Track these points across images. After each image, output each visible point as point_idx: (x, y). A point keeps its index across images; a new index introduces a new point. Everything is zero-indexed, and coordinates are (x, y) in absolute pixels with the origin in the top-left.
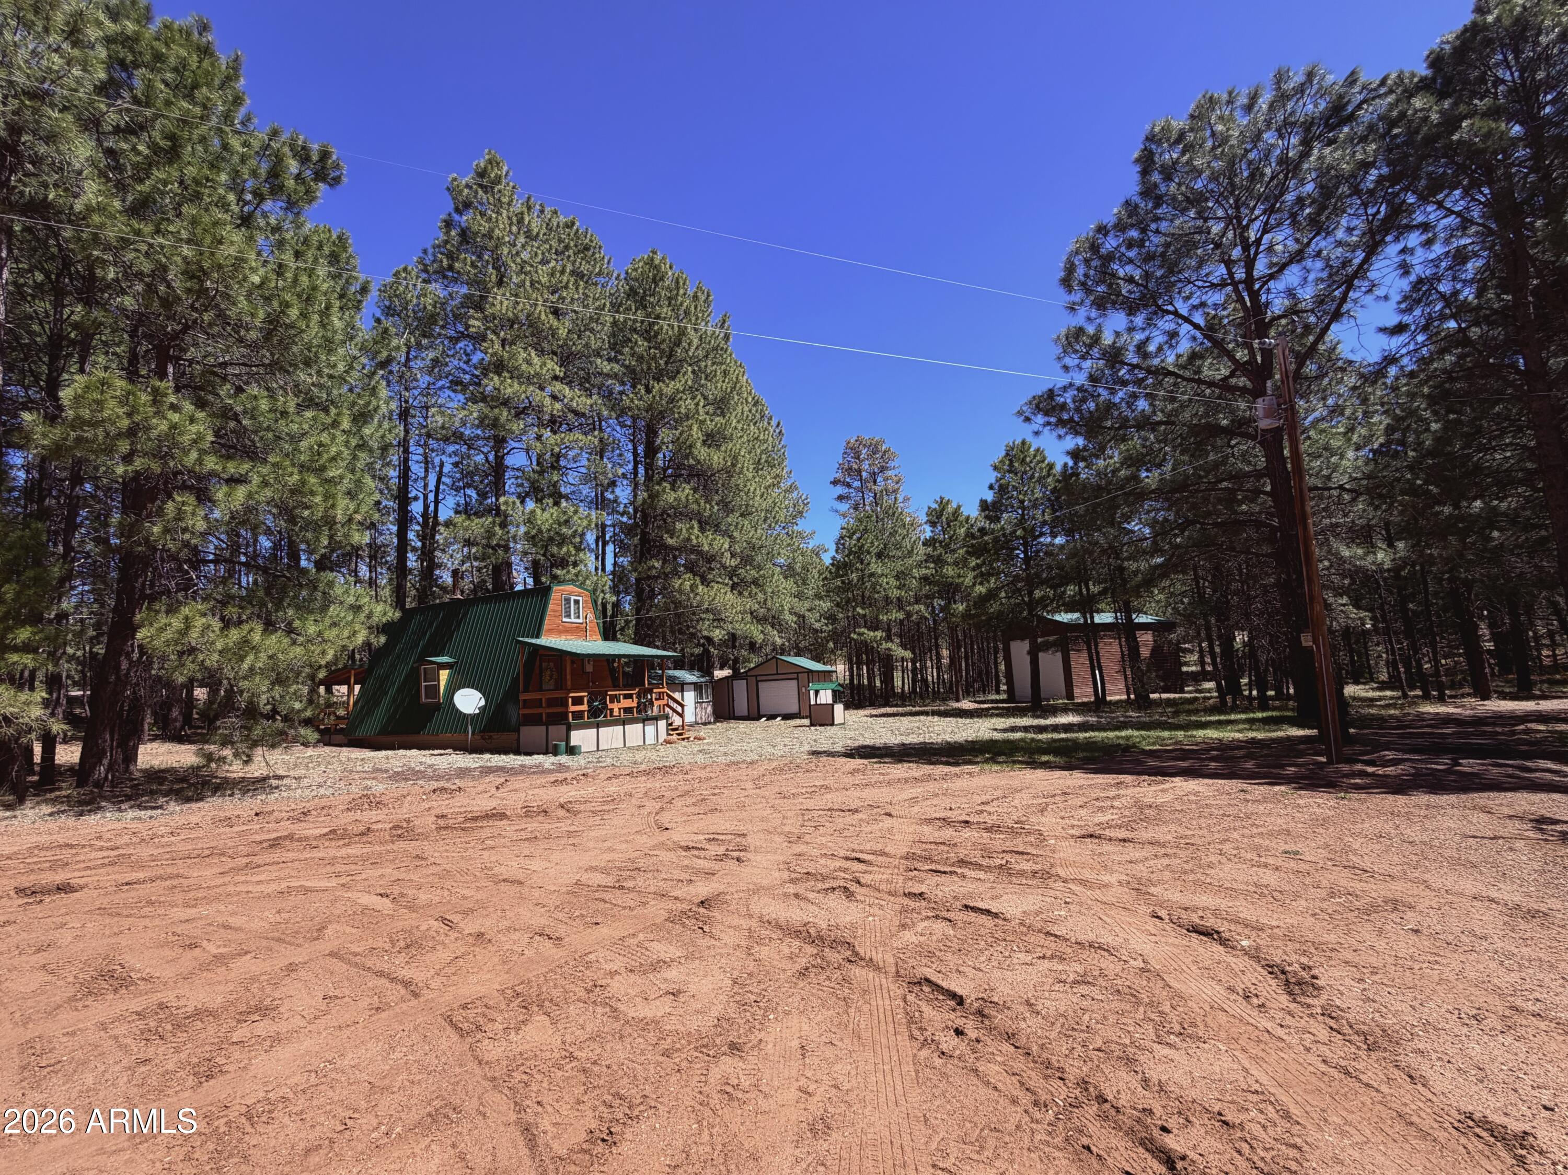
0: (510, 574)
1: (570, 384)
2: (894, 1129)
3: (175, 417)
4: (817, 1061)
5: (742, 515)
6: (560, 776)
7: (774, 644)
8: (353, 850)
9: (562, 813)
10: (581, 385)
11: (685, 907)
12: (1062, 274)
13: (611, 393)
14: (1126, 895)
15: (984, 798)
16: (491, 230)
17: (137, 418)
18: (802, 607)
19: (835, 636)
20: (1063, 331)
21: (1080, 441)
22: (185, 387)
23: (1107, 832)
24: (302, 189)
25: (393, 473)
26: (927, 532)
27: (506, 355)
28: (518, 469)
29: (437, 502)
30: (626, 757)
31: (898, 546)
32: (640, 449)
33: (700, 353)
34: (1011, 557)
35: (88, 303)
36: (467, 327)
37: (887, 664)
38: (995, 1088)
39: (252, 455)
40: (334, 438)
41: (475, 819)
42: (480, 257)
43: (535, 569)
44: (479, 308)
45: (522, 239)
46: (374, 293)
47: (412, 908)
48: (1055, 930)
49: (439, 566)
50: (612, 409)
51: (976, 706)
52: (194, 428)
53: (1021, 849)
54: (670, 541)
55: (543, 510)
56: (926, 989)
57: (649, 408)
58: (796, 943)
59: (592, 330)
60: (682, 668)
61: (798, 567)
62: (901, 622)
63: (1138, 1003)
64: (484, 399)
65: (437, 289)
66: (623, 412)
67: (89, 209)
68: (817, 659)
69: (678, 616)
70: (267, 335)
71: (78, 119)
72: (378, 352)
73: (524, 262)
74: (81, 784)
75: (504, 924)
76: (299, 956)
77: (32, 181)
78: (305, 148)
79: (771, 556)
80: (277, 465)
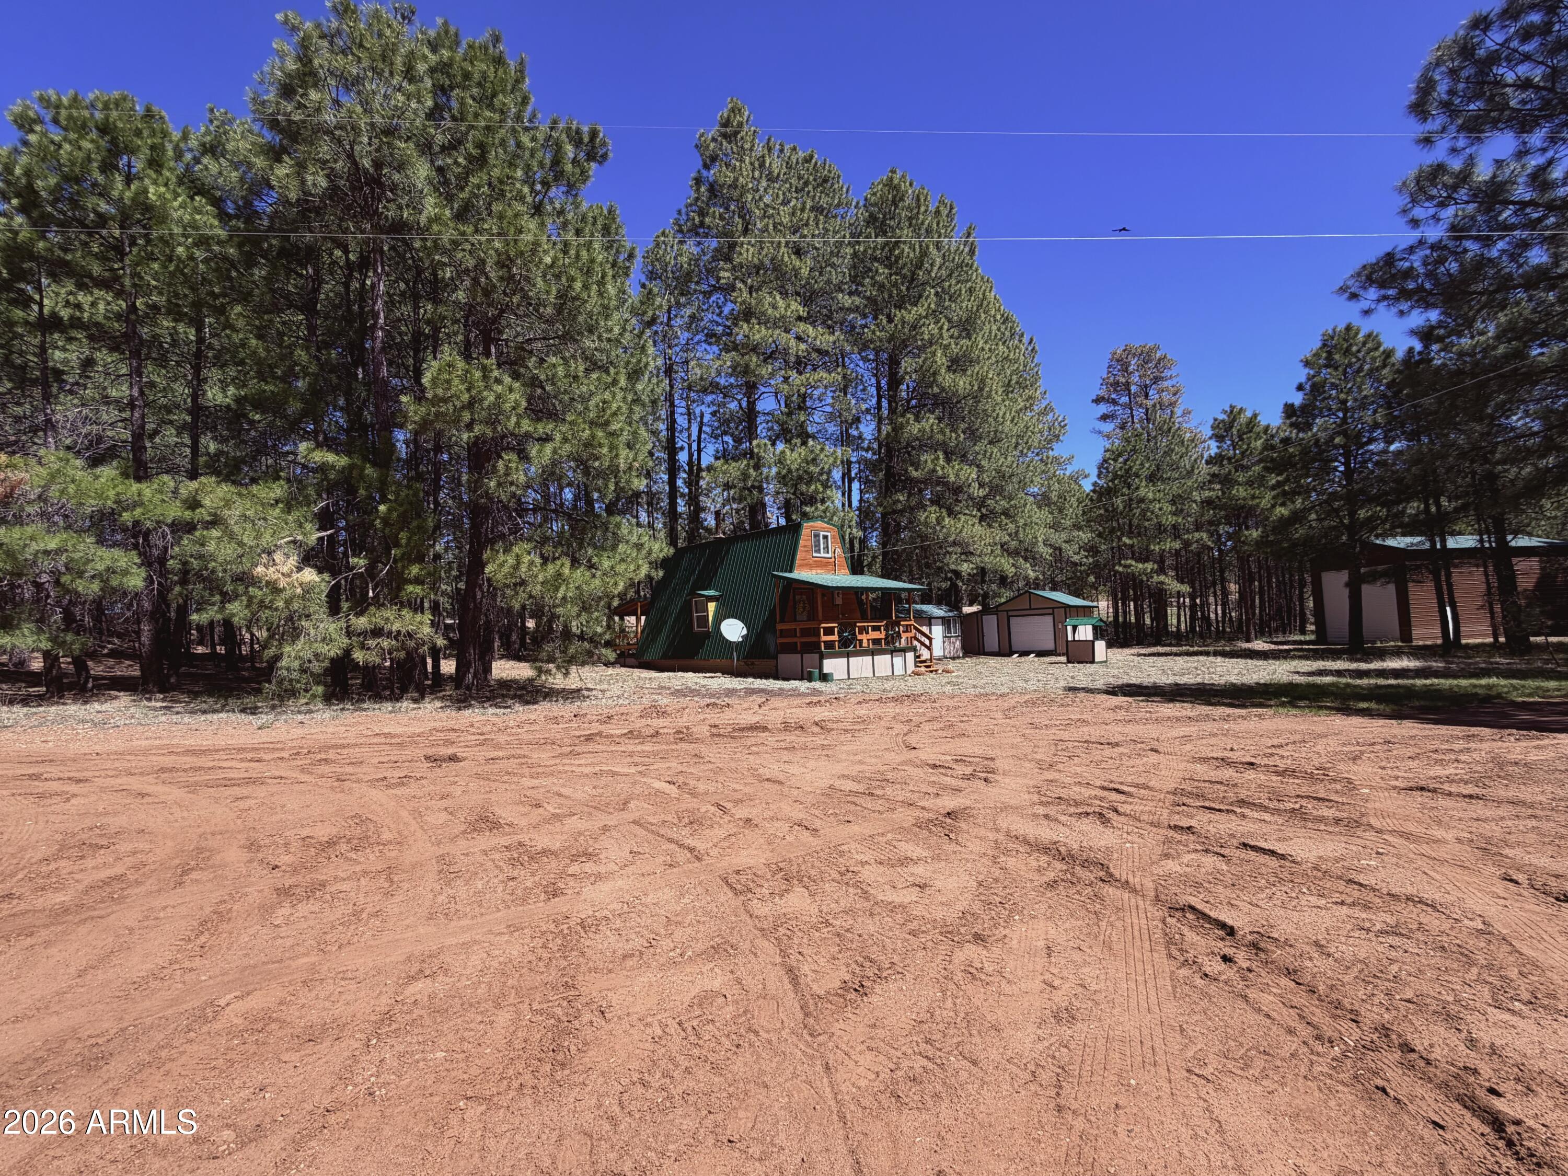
0: (764, 513)
1: (813, 324)
2: (1146, 1032)
3: (499, 389)
4: (1063, 962)
5: (990, 443)
6: (815, 699)
7: (1026, 578)
8: (648, 747)
9: (816, 729)
10: (823, 323)
11: (932, 816)
12: (1413, 98)
13: (853, 328)
14: (1467, 854)
15: (1276, 742)
16: (736, 179)
17: (474, 392)
18: (1059, 538)
19: (1096, 569)
20: (1412, 173)
21: (1434, 316)
22: (505, 363)
23: (1446, 787)
24: (578, 171)
25: (662, 426)
26: (1213, 448)
27: (753, 302)
28: (768, 414)
29: (699, 450)
30: (876, 686)
31: (1175, 467)
32: (883, 382)
33: (944, 273)
34: (1326, 469)
35: (436, 301)
36: (718, 279)
37: (1160, 599)
38: (1268, 1016)
39: (554, 416)
40: (614, 395)
41: (742, 730)
42: (727, 209)
43: (787, 508)
44: (728, 259)
45: (764, 183)
46: (639, 259)
47: (693, 794)
48: (1361, 878)
49: (704, 509)
50: (855, 344)
51: (1273, 647)
52: (513, 397)
53: (1321, 795)
54: (915, 474)
55: (792, 450)
56: (1190, 916)
57: (891, 339)
58: (1044, 859)
59: (833, 265)
60: (929, 603)
61: (1054, 496)
62: (1177, 553)
63: (1471, 963)
64: (735, 348)
65: (691, 247)
66: (865, 347)
67: (430, 221)
68: (1077, 595)
69: (924, 549)
70: (559, 309)
71: (417, 145)
72: (645, 313)
73: (767, 206)
74: (457, 687)
75: (768, 814)
76: (611, 821)
77: (392, 206)
78: (578, 131)
79: (1023, 485)
80: (573, 423)
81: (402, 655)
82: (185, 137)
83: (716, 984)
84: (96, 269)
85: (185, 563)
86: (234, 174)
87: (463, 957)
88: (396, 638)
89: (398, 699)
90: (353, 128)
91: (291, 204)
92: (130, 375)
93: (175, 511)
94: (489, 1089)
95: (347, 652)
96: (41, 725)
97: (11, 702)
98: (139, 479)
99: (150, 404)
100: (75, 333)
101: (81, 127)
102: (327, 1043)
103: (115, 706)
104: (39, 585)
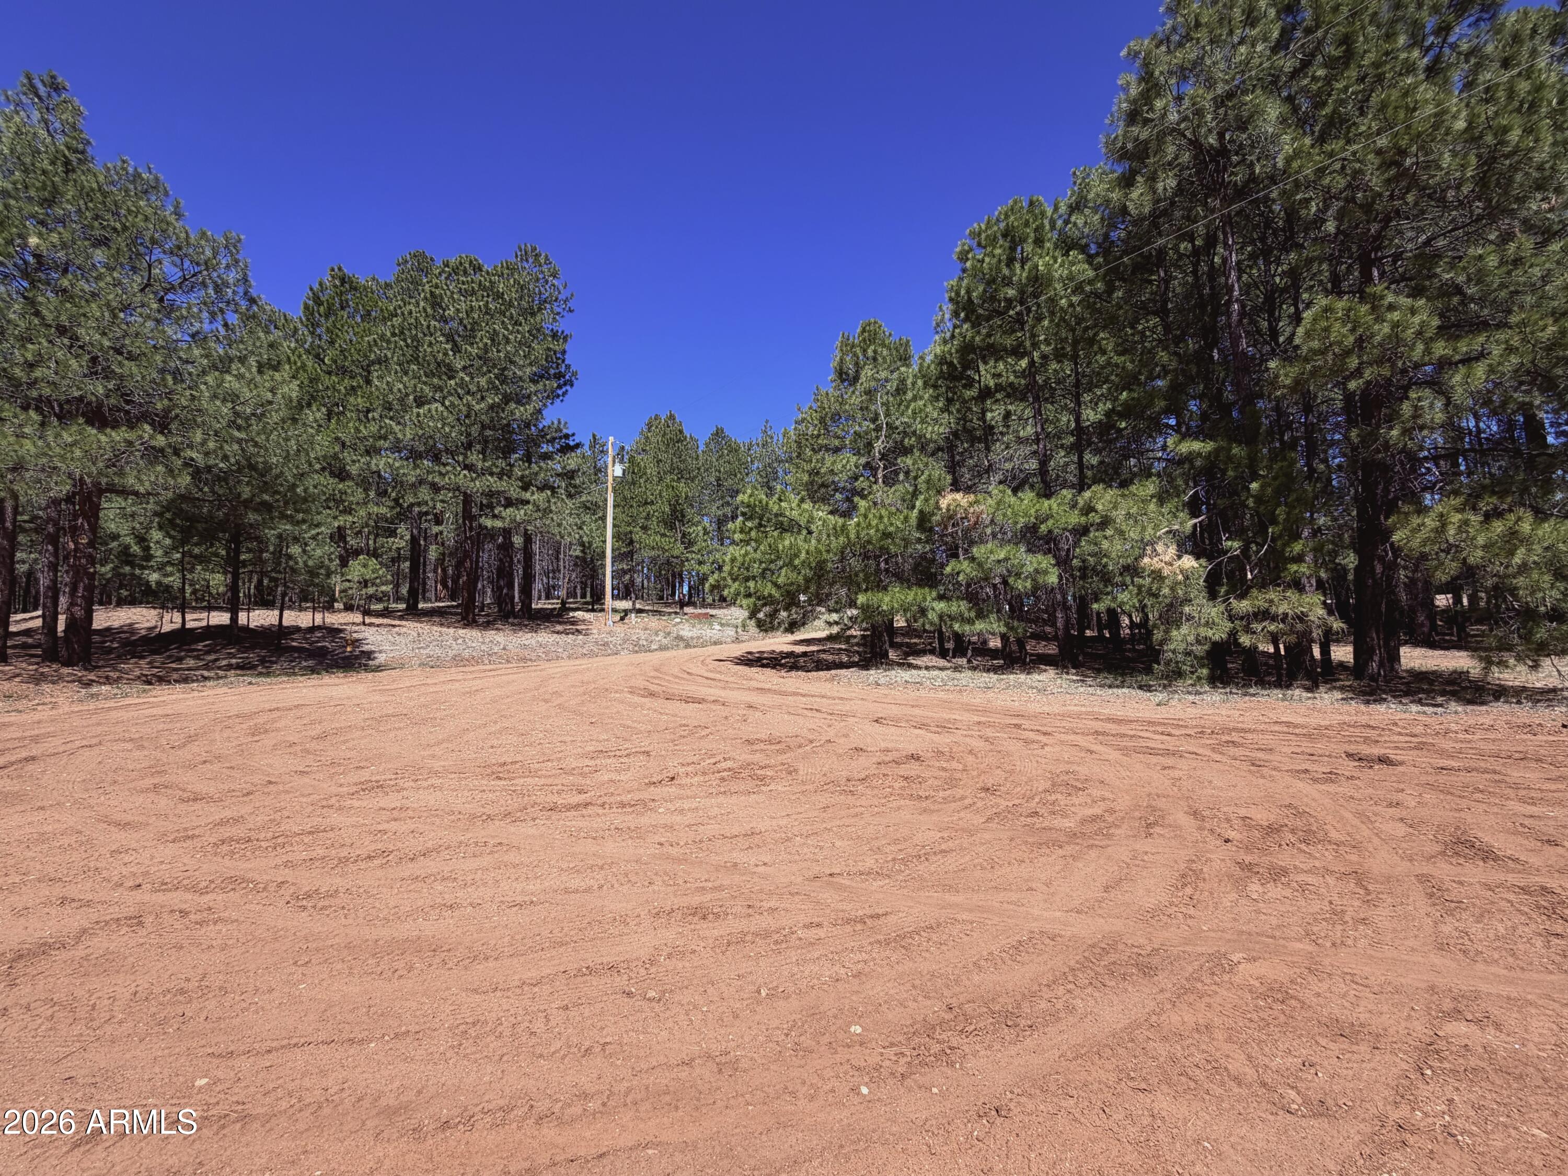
3: (1396, 316)
17: (1360, 331)
39: (1483, 325)
52: (1417, 320)
70: (1481, 180)
71: (1264, 88)
74: (1359, 677)
77: (1240, 169)
80: (1523, 323)
81: (1289, 639)
82: (1056, 209)
84: (1008, 342)
85: (1084, 561)
86: (1097, 217)
88: (1283, 621)
89: (1288, 687)
90: (1196, 114)
91: (1143, 219)
92: (1034, 417)
93: (1075, 519)
95: (1233, 634)
97: (988, 671)
98: (1048, 496)
99: (1048, 435)
100: (998, 396)
101: (993, 240)
102: (1364, 1048)
103: (1047, 677)
104: (995, 586)
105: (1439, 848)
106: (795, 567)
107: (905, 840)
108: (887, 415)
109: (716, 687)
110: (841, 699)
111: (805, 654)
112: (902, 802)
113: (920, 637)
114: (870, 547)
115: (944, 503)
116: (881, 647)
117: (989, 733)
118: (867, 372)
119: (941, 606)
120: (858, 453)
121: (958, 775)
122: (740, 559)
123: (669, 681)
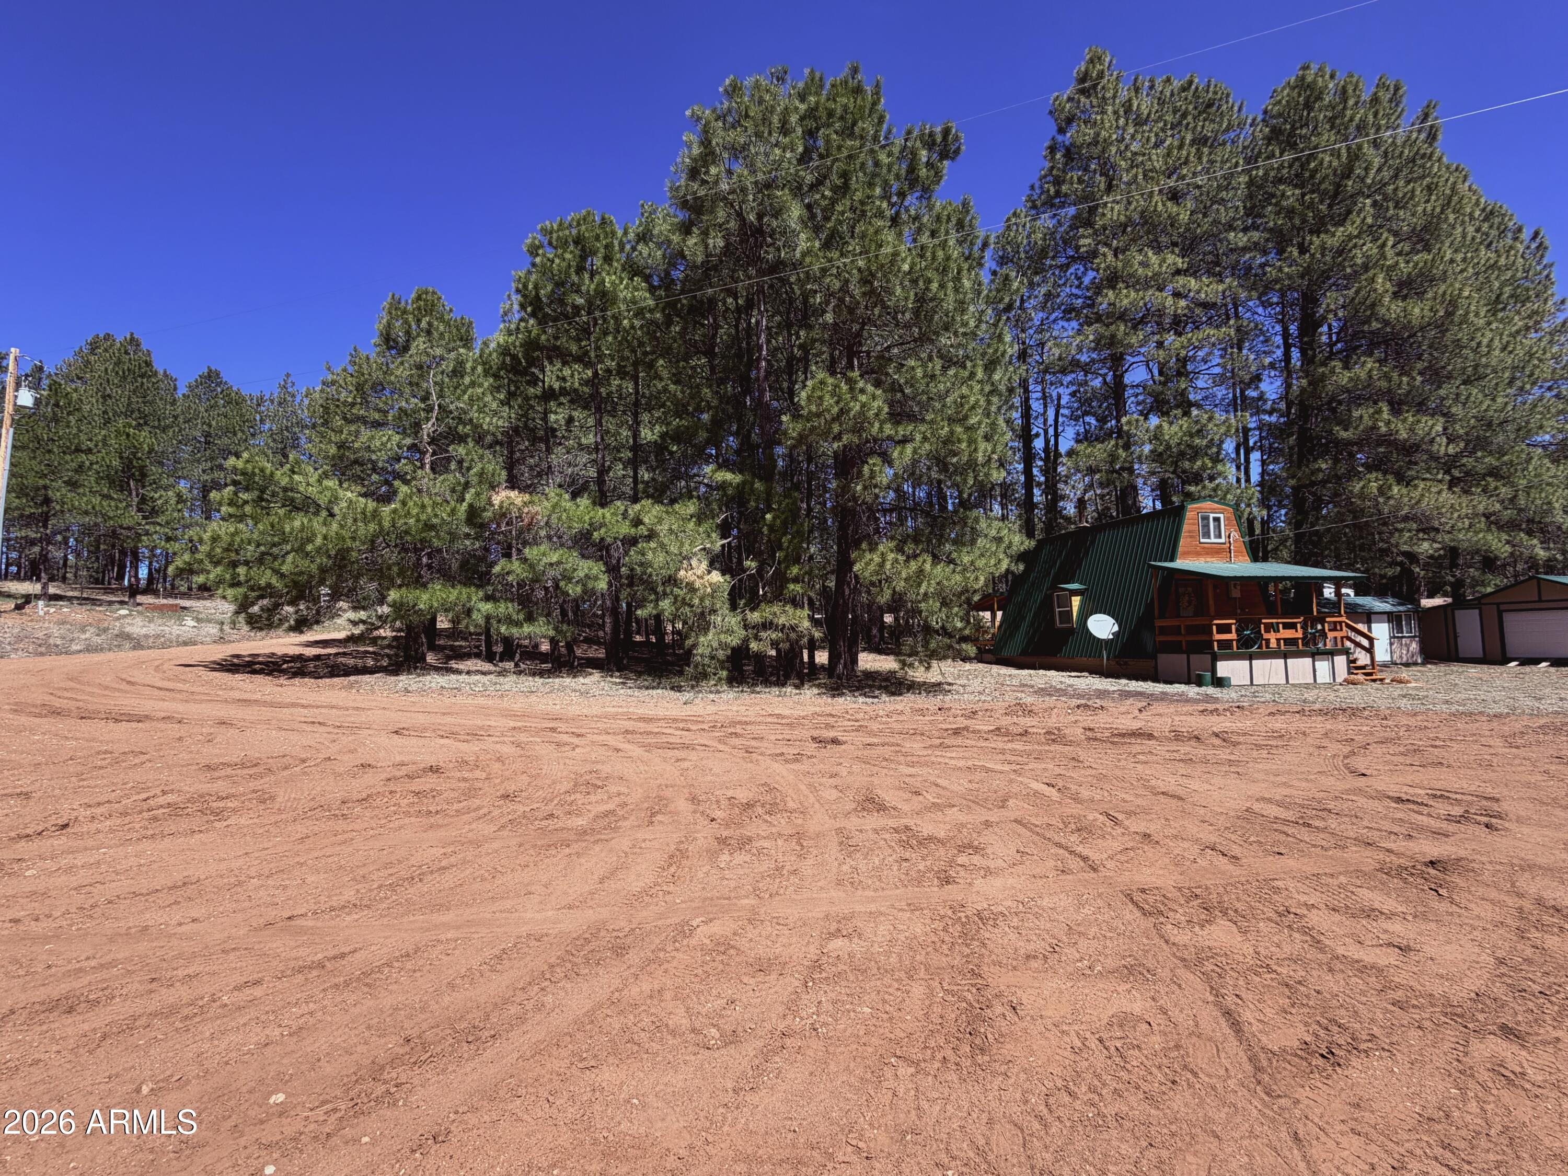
0: (1135, 497)
1: (1194, 275)
3: (863, 398)
5: (1465, 383)
6: (1210, 707)
7: (1531, 558)
8: (1018, 746)
9: (1217, 742)
10: (1209, 271)
11: (1405, 862)
13: (1249, 269)
16: (1098, 134)
17: (842, 405)
22: (866, 373)
24: (931, 173)
25: (1016, 415)
27: (1120, 264)
28: (1137, 386)
29: (1057, 435)
30: (1292, 695)
32: (1293, 328)
33: (1386, 174)
36: (1078, 249)
39: (912, 418)
40: (971, 388)
41: (1123, 735)
42: (1086, 169)
43: (1163, 490)
44: (1089, 224)
45: (1131, 130)
46: (991, 246)
47: (1076, 799)
49: (1063, 498)
50: (1253, 288)
52: (876, 404)
54: (1344, 435)
55: (1171, 423)
57: (1307, 272)
59: (1223, 201)
60: (1367, 593)
64: (1099, 319)
65: (1046, 221)
66: (1267, 288)
67: (804, 254)
69: (1358, 527)
70: (916, 312)
71: (791, 190)
72: (1002, 299)
73: (1135, 154)
74: (830, 676)
75: (1169, 832)
76: (993, 817)
77: (771, 249)
78: (931, 135)
79: (1524, 432)
80: (932, 422)
81: (787, 645)
82: (626, 233)
83: (1137, 1008)
84: (574, 348)
85: (632, 570)
86: (659, 253)
87: (873, 925)
88: (782, 631)
89: (783, 685)
90: (741, 191)
91: (697, 267)
92: (595, 426)
93: (625, 529)
94: (915, 1053)
95: (746, 641)
96: (551, 692)
97: (534, 675)
98: (603, 505)
99: (607, 447)
100: (562, 399)
101: (564, 244)
102: (774, 976)
103: (593, 680)
104: (546, 589)
105: (854, 805)
106: (307, 554)
107: (400, 862)
108: (441, 396)
109: (174, 699)
110: (357, 709)
111: (317, 658)
112: (407, 820)
113: (466, 639)
114: (409, 538)
115: (497, 500)
116: (416, 651)
117: (523, 737)
118: (420, 343)
119: (487, 607)
120: (404, 433)
121: (478, 785)
122: (226, 539)
123: (92, 694)
